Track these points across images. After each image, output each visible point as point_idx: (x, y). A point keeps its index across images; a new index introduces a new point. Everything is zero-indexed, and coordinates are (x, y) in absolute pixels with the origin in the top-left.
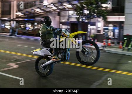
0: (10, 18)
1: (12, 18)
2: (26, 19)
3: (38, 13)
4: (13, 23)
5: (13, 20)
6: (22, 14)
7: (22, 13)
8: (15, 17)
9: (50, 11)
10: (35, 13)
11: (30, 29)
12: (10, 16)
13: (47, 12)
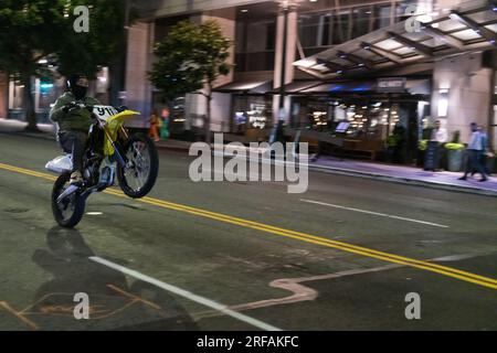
0: (271, 83)
1: (277, 85)
2: (336, 88)
3: (389, 60)
4: (281, 105)
5: (282, 91)
6: (321, 67)
7: (319, 61)
8: (288, 80)
9: (446, 47)
10: (379, 58)
11: (350, 128)
12: (273, 73)
13: (431, 51)
